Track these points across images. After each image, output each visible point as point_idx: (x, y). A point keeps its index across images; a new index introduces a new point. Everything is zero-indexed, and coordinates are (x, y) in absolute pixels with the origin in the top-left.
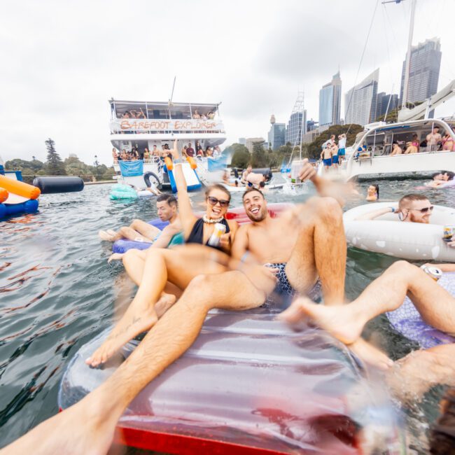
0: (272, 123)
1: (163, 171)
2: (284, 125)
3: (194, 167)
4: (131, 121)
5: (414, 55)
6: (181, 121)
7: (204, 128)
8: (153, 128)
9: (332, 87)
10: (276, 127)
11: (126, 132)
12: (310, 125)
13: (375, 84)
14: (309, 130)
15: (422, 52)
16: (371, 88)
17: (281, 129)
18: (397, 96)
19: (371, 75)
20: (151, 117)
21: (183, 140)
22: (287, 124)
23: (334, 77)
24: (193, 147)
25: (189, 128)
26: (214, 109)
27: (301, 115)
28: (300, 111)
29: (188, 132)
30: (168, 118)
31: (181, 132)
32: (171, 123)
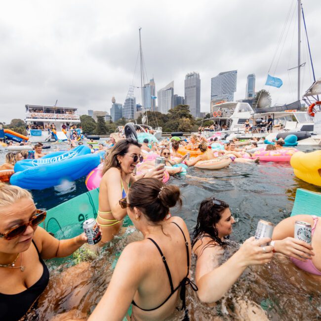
0: (114, 102)
1: (51, 134)
2: (121, 105)
3: (65, 133)
4: (36, 114)
5: (189, 78)
6: (59, 115)
7: (70, 118)
8: (46, 117)
9: (150, 86)
10: (116, 106)
11: (33, 118)
12: (139, 107)
13: (172, 89)
14: (138, 110)
15: (192, 77)
16: (171, 91)
17: (119, 107)
18: (183, 97)
19: (170, 84)
20: (45, 112)
21: (61, 122)
22: (123, 105)
23: (151, 80)
24: (66, 125)
25: (63, 117)
26: (74, 110)
27: (132, 100)
28: (131, 97)
29: (63, 119)
30: (53, 113)
31: (60, 119)
32: (55, 115)
